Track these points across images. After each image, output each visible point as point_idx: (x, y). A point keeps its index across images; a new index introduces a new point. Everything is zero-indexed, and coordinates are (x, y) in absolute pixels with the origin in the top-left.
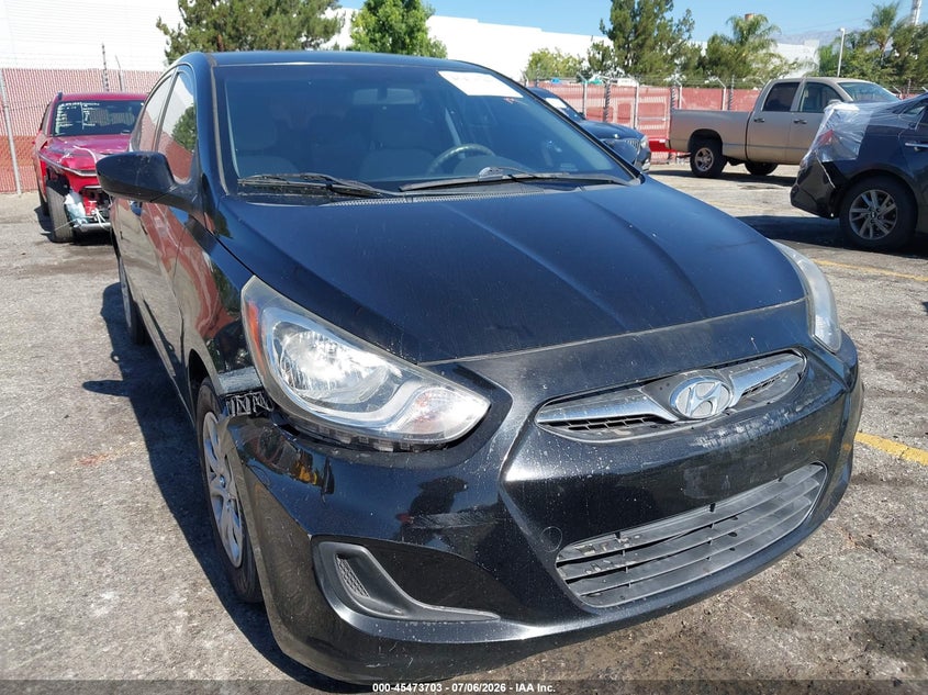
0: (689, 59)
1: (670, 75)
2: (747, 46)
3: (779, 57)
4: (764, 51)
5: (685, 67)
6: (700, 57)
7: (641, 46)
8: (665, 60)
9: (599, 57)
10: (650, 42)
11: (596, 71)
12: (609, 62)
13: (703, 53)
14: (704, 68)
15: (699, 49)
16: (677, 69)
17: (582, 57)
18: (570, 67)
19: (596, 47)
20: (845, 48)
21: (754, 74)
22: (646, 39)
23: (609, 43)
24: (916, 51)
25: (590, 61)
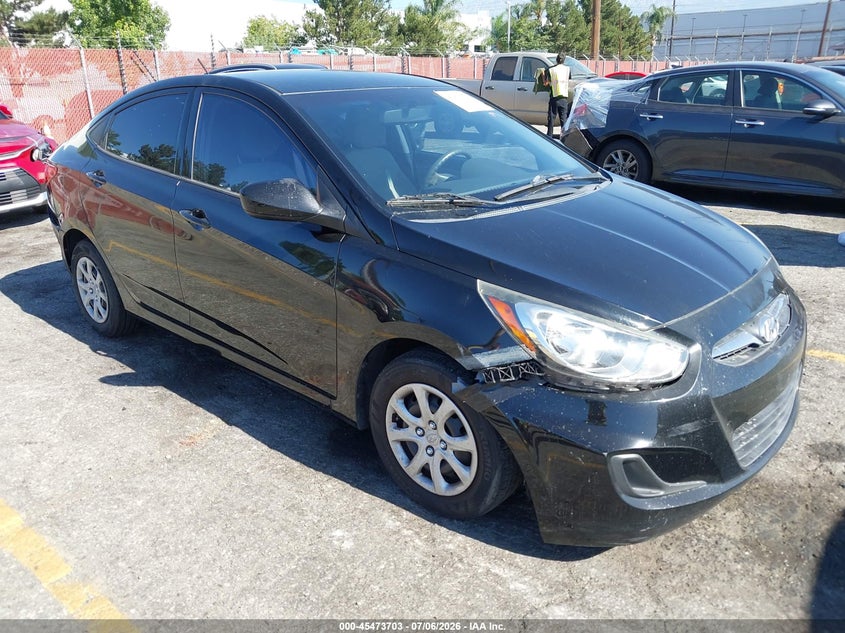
0: (391, 26)
1: (377, 40)
2: (437, 16)
3: (464, 25)
4: (451, 20)
5: (388, 34)
6: (400, 25)
7: (349, 14)
8: (371, 27)
9: (313, 24)
10: (357, 11)
11: (312, 37)
12: (322, 29)
13: (402, 21)
14: (404, 34)
15: (398, 18)
16: (383, 35)
17: (297, 23)
18: (287, 33)
19: (310, 14)
20: (513, 18)
21: (445, 40)
22: (353, 8)
23: (321, 11)
24: (563, 22)
25: (305, 29)
